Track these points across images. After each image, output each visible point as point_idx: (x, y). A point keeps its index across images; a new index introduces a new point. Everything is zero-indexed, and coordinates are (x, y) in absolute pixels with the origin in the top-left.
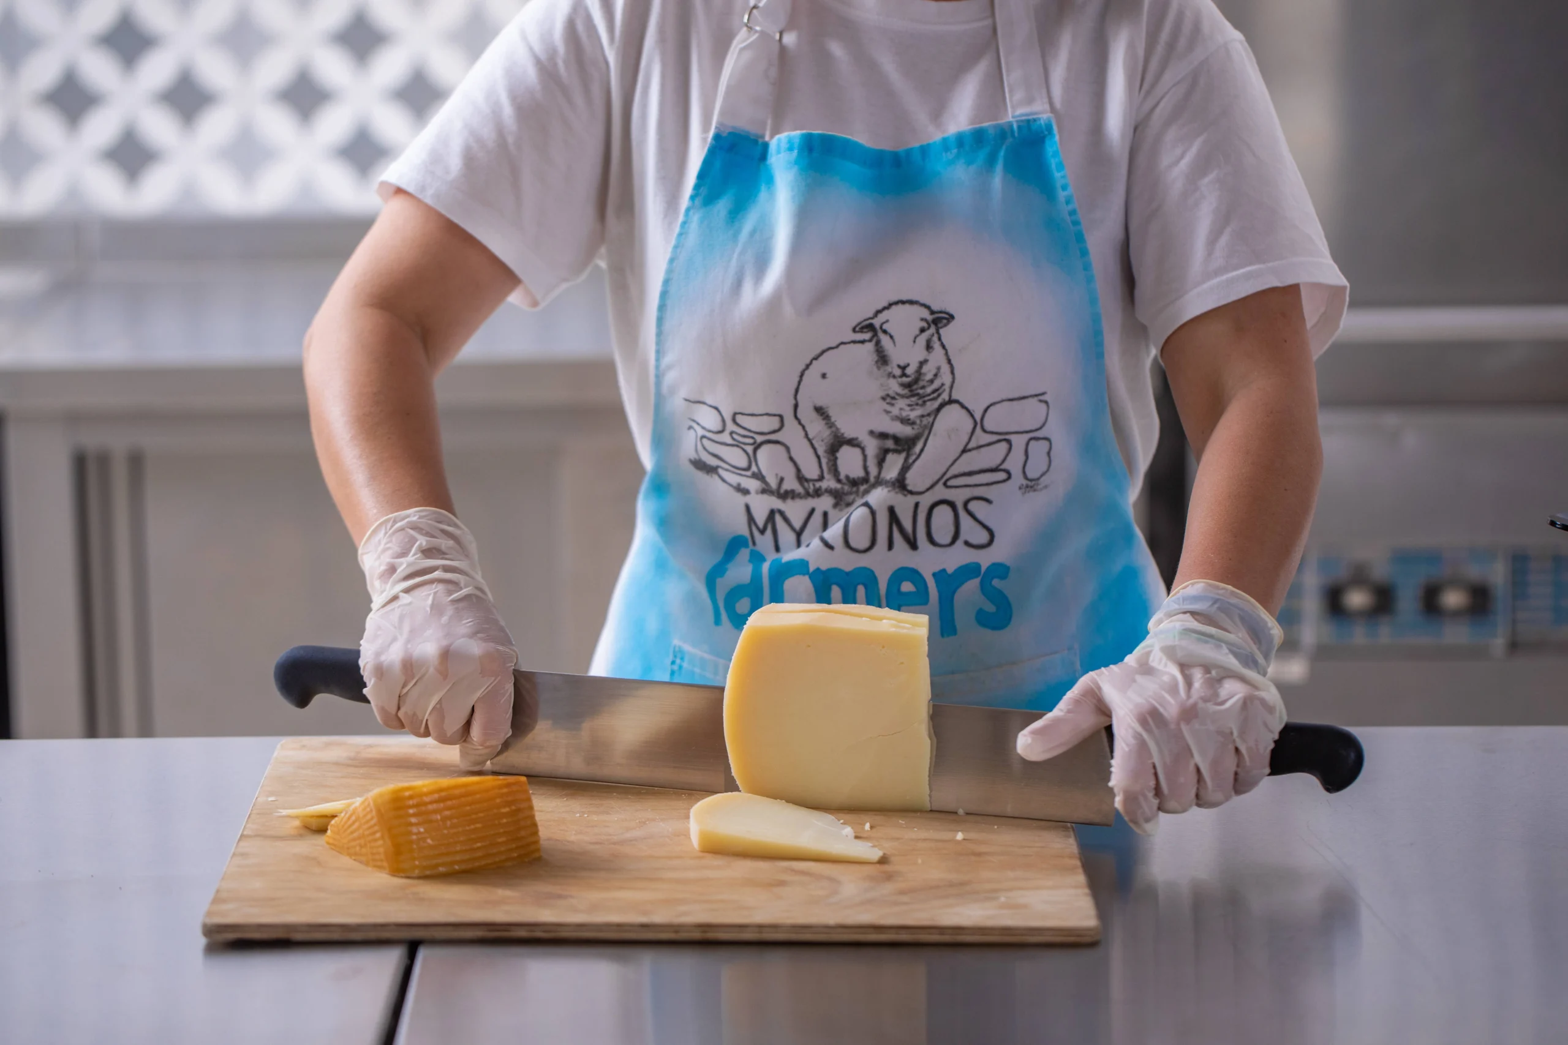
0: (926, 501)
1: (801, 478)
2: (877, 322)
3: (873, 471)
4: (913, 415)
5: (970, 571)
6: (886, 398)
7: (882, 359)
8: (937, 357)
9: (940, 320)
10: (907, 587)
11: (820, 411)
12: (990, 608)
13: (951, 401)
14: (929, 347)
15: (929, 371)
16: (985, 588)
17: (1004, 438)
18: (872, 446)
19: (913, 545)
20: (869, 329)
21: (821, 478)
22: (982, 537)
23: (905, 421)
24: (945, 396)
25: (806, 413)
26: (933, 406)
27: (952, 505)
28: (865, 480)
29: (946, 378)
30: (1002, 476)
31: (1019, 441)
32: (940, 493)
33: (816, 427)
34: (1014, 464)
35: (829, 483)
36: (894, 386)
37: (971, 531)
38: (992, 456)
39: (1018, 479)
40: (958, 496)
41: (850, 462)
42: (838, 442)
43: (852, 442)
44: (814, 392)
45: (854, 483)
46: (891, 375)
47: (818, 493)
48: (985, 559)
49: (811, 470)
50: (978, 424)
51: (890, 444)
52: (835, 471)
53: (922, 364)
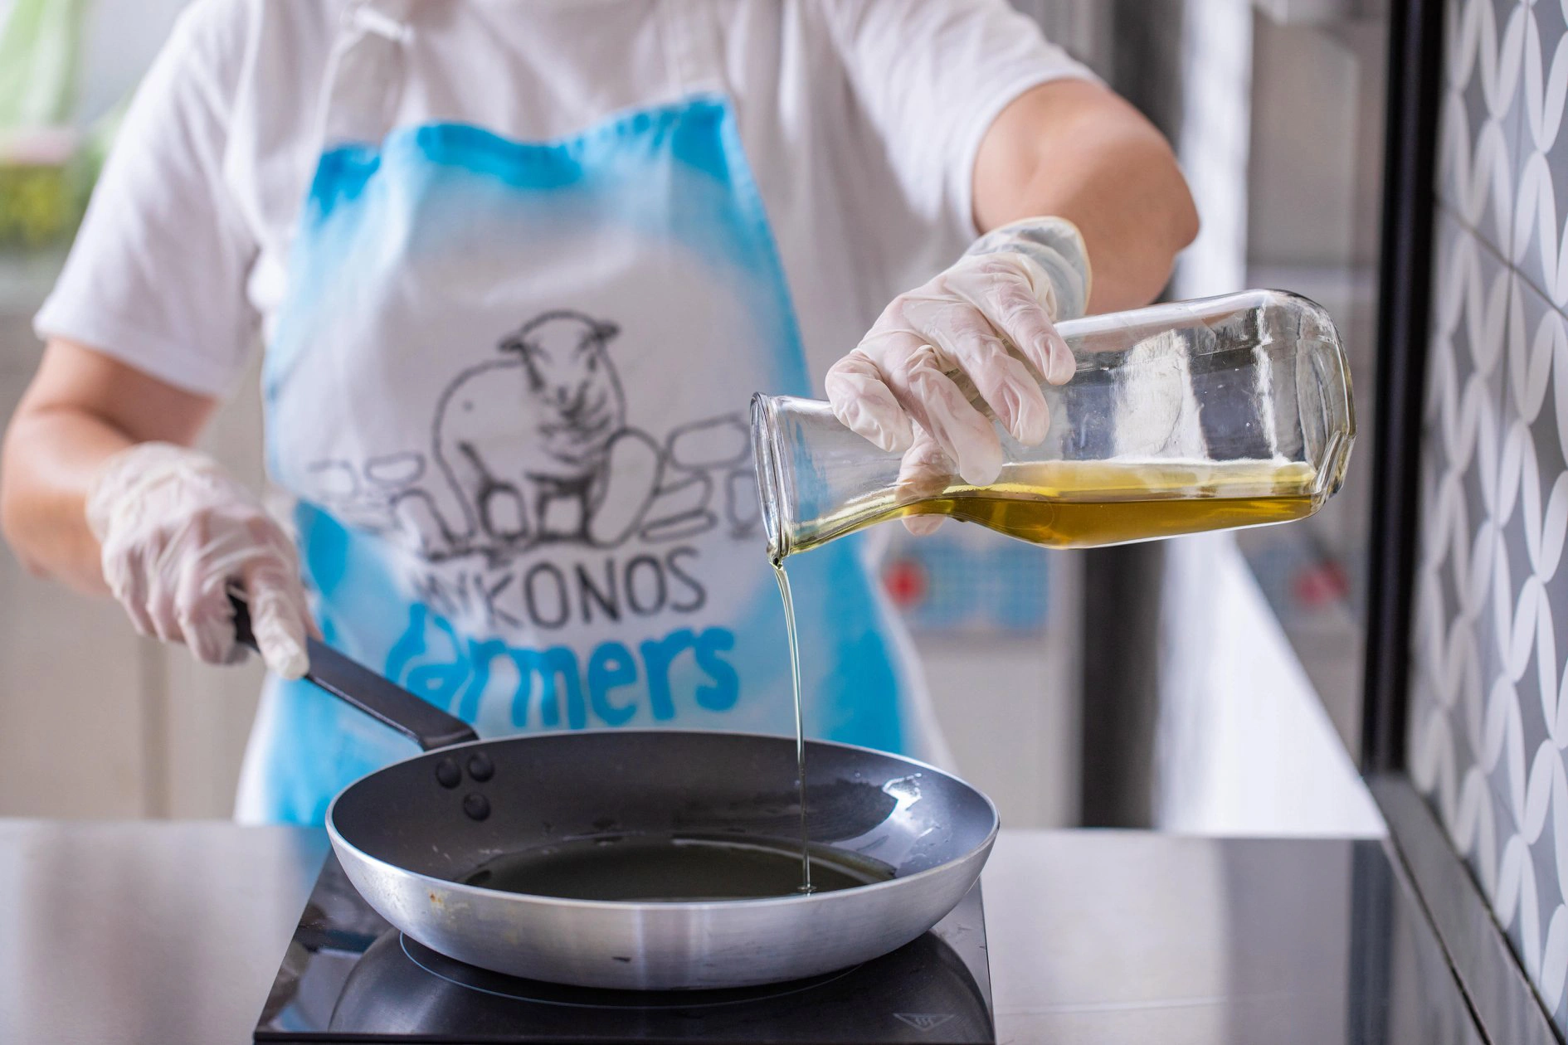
0: (622, 555)
1: (448, 535)
2: (529, 339)
3: (533, 521)
4: (578, 450)
5: (681, 639)
6: (547, 430)
7: (536, 382)
8: (601, 379)
9: (602, 333)
10: (612, 665)
11: (467, 450)
12: (711, 683)
13: (624, 432)
14: (592, 365)
15: (592, 396)
16: (705, 660)
17: (700, 474)
18: (529, 492)
19: (612, 612)
20: (518, 347)
21: (471, 533)
22: (687, 596)
23: (568, 459)
24: (614, 426)
25: (451, 453)
26: (599, 439)
27: (652, 561)
28: (523, 533)
29: (612, 405)
30: (701, 521)
31: (719, 477)
32: (635, 547)
33: (463, 470)
34: (717, 504)
35: (481, 539)
36: (552, 415)
37: (679, 592)
38: (690, 497)
39: (724, 525)
40: (659, 550)
41: (505, 513)
42: (489, 488)
43: (507, 488)
44: (458, 426)
45: (510, 538)
46: (547, 401)
47: (467, 552)
48: (698, 622)
49: (459, 525)
50: (665, 457)
51: (550, 488)
52: (486, 523)
53: (585, 386)
